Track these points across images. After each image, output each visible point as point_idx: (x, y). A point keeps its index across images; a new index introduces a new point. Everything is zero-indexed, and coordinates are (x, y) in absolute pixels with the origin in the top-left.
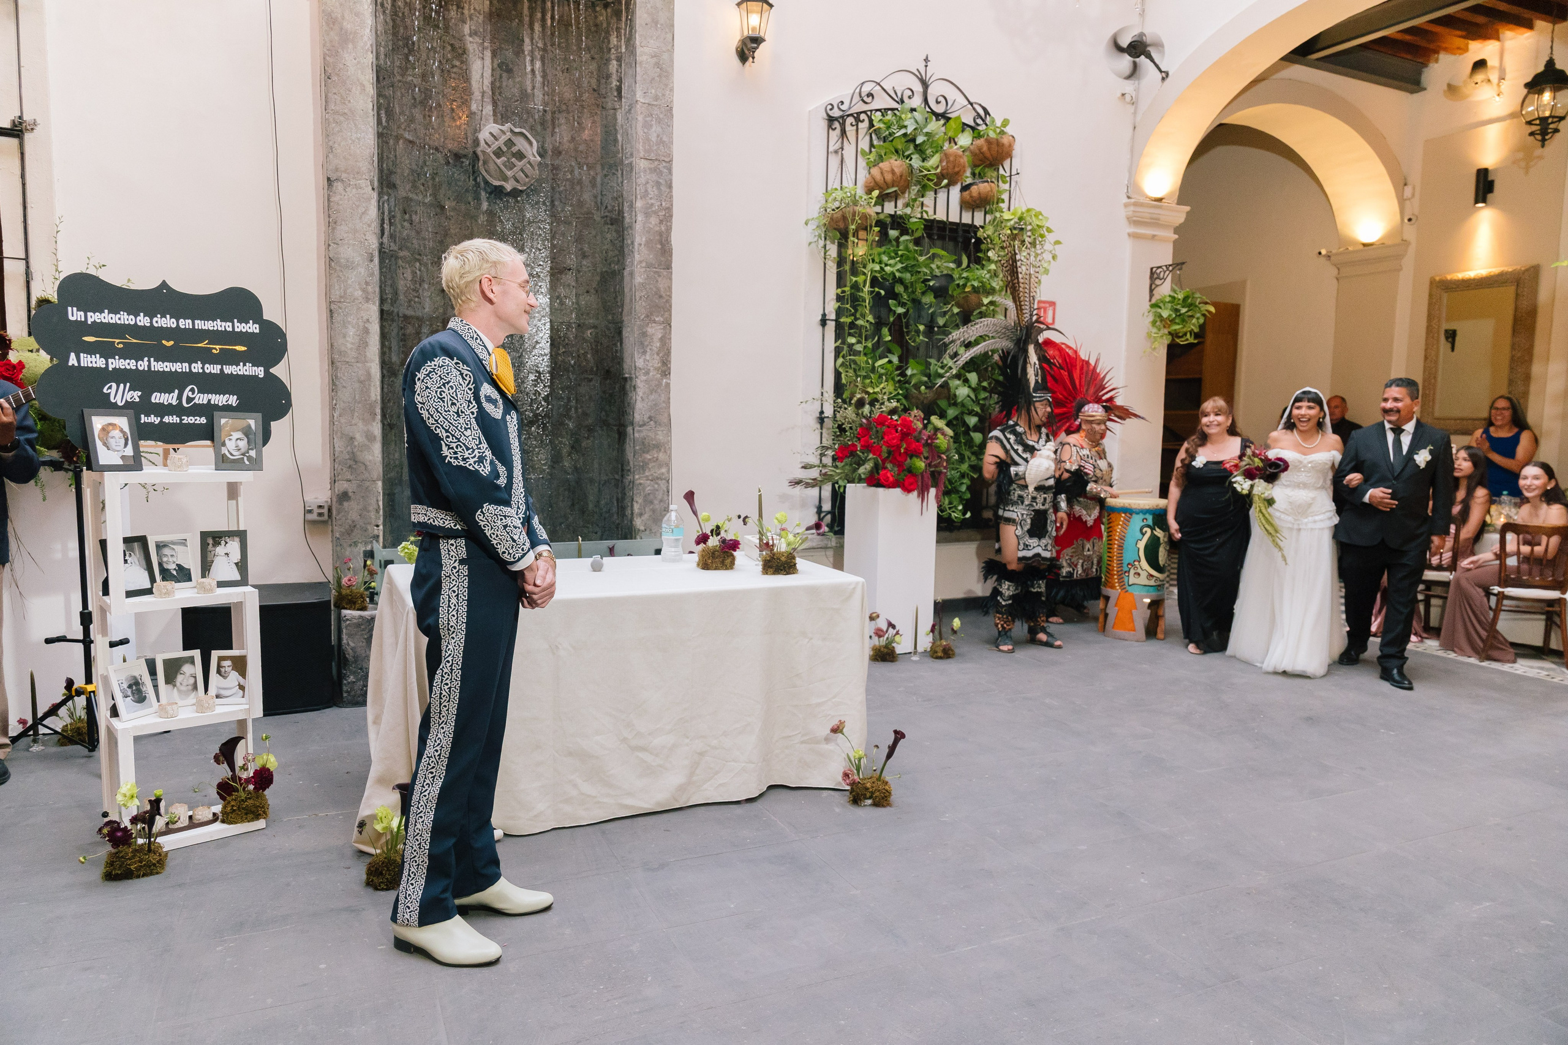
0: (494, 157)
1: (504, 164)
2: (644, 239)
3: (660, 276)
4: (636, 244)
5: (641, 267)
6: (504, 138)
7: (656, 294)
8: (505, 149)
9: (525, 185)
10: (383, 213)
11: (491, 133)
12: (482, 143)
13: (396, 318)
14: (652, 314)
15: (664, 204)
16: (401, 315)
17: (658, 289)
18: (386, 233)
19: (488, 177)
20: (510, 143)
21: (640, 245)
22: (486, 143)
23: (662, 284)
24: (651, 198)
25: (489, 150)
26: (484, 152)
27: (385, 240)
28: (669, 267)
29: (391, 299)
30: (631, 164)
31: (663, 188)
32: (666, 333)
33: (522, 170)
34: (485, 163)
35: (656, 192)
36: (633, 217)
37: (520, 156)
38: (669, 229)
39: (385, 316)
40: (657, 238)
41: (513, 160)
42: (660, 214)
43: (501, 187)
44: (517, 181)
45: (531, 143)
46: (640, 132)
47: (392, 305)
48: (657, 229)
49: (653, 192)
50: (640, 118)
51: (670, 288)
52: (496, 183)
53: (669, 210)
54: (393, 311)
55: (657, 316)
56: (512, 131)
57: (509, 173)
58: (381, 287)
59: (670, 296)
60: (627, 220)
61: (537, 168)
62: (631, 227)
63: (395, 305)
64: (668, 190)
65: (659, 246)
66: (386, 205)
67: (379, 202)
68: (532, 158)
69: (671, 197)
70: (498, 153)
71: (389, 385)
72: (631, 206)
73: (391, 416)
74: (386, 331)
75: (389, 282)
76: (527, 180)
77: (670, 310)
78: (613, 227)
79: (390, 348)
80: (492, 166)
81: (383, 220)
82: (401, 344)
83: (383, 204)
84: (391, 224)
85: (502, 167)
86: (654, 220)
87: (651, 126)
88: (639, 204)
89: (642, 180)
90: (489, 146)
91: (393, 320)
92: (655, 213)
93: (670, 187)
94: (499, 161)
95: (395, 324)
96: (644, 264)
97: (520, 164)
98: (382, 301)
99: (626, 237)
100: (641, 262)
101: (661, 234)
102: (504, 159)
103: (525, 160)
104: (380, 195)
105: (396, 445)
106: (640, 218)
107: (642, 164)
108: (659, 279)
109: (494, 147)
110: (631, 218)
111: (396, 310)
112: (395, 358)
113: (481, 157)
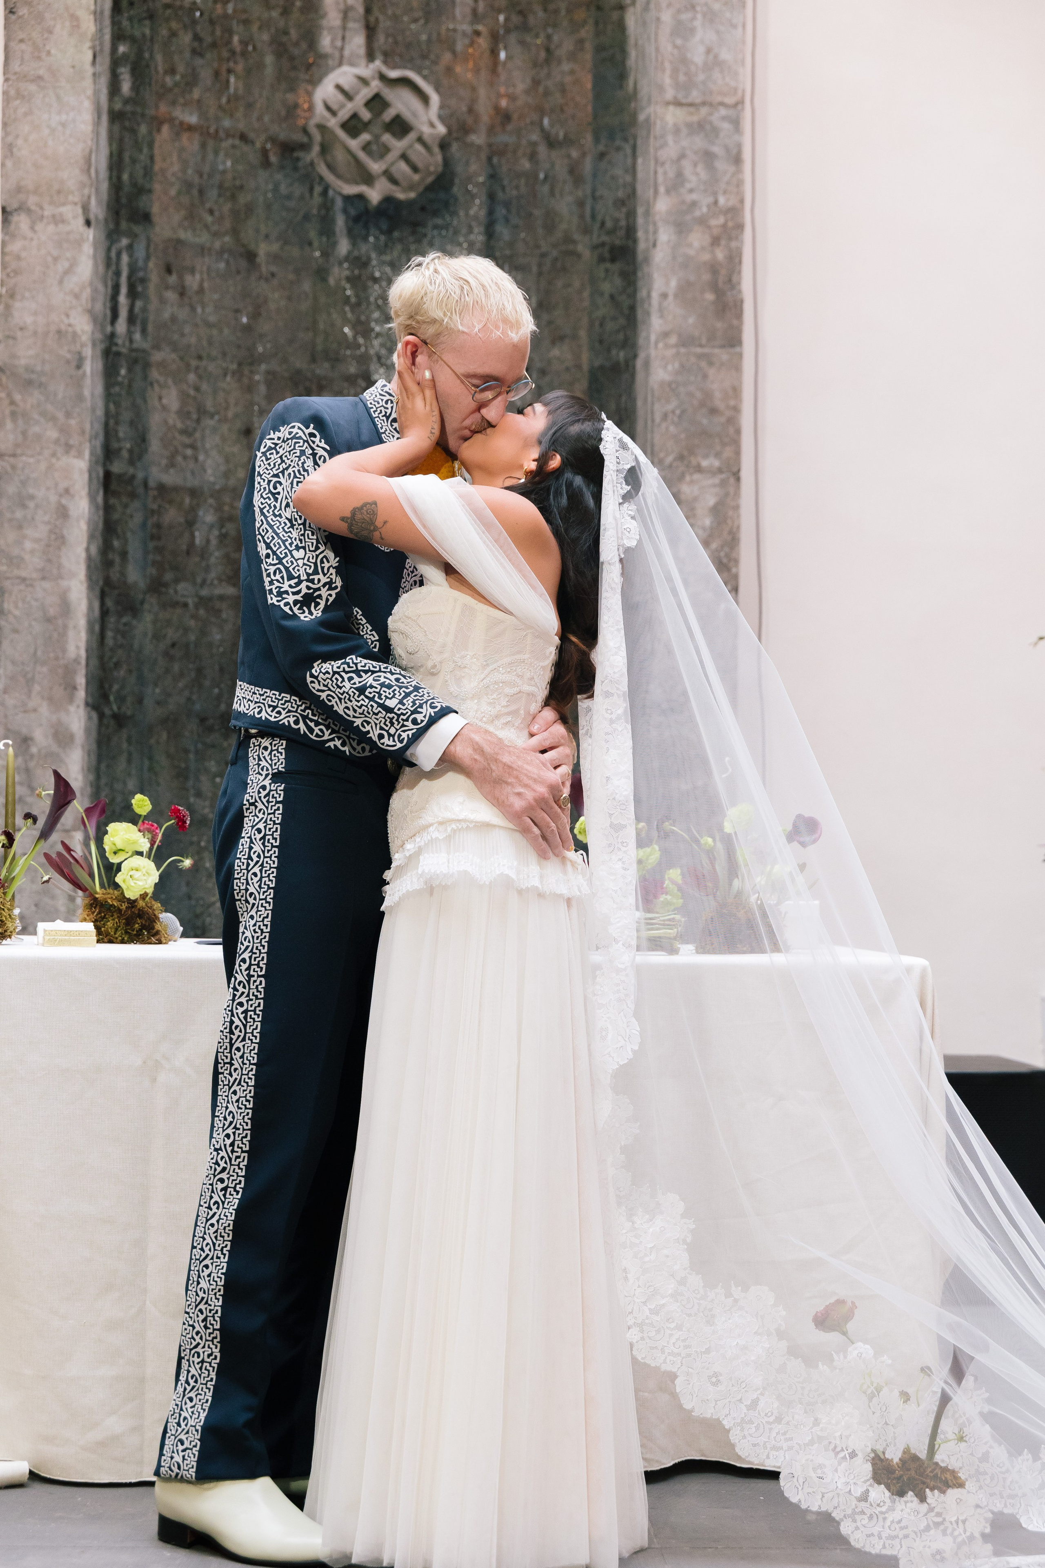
0: (342, 134)
1: (366, 147)
2: (673, 283)
3: (711, 364)
4: (655, 295)
5: (667, 346)
6: (366, 93)
7: (702, 404)
8: (366, 115)
9: (411, 188)
10: (118, 274)
11: (339, 87)
12: (320, 109)
13: (141, 490)
14: (691, 451)
15: (722, 200)
16: (152, 484)
17: (708, 395)
18: (123, 313)
19: (329, 177)
20: (377, 103)
21: (664, 296)
22: (328, 108)
23: (717, 381)
24: (691, 191)
25: (333, 123)
26: (322, 128)
27: (121, 326)
28: (733, 341)
29: (131, 451)
30: (647, 120)
31: (720, 165)
32: (727, 494)
33: (404, 157)
34: (325, 149)
35: (703, 174)
36: (651, 237)
37: (400, 127)
38: (734, 259)
39: (114, 486)
40: (706, 277)
41: (387, 138)
42: (714, 222)
43: (361, 197)
44: (394, 181)
45: (425, 99)
46: (667, 47)
47: (132, 462)
48: (706, 257)
49: (695, 174)
50: (666, 17)
51: (736, 391)
52: (351, 190)
53: (734, 212)
54: (133, 477)
55: (706, 456)
56: (382, 77)
57: (376, 167)
58: (106, 425)
59: (737, 410)
60: (642, 246)
61: (436, 150)
62: (647, 260)
63: (138, 464)
64: (732, 169)
65: (710, 297)
66: (125, 258)
67: (109, 250)
68: (426, 130)
69: (740, 184)
70: (353, 126)
71: (117, 631)
72: (647, 213)
73: (121, 699)
74: (116, 516)
75: (126, 416)
76: (416, 177)
77: (735, 442)
78: (616, 267)
79: (124, 554)
80: (339, 156)
81: (116, 288)
82: (151, 545)
83: (119, 254)
84: (133, 294)
85: (362, 155)
86: (697, 239)
87: (692, 31)
88: (662, 205)
89: (670, 151)
90: (334, 113)
91: (133, 495)
92: (702, 221)
93: (737, 160)
94: (354, 144)
95: (136, 504)
96: (673, 340)
97: (398, 145)
98: (108, 453)
99: (640, 283)
100: (666, 335)
101: (714, 268)
102: (365, 137)
103: (412, 136)
104: (112, 235)
105: (129, 761)
106: (665, 236)
107: (672, 116)
108: (712, 372)
109: (344, 114)
110: (647, 240)
111: (140, 475)
112: (134, 575)
113: (317, 137)
